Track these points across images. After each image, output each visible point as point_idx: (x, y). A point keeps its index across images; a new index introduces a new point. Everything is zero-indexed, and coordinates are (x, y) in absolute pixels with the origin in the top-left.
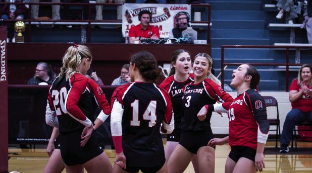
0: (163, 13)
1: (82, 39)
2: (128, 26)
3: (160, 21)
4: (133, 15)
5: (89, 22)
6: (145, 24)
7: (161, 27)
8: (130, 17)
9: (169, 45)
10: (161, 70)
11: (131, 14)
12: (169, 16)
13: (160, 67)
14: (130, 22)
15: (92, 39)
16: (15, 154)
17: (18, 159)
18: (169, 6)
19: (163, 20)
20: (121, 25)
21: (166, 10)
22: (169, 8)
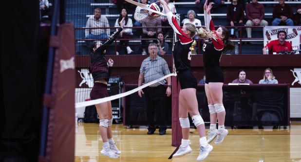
0: (293, 32)
1: (236, 52)
2: (268, 42)
3: (290, 38)
4: (271, 34)
5: (241, 40)
6: (281, 40)
7: (291, 42)
8: (269, 35)
9: (298, 55)
10: (292, 72)
11: (270, 34)
12: (297, 34)
13: (291, 70)
14: (269, 39)
15: (243, 51)
16: (191, 133)
17: (193, 136)
18: (296, 28)
19: (292, 37)
20: (263, 41)
21: (294, 30)
22: (297, 29)
